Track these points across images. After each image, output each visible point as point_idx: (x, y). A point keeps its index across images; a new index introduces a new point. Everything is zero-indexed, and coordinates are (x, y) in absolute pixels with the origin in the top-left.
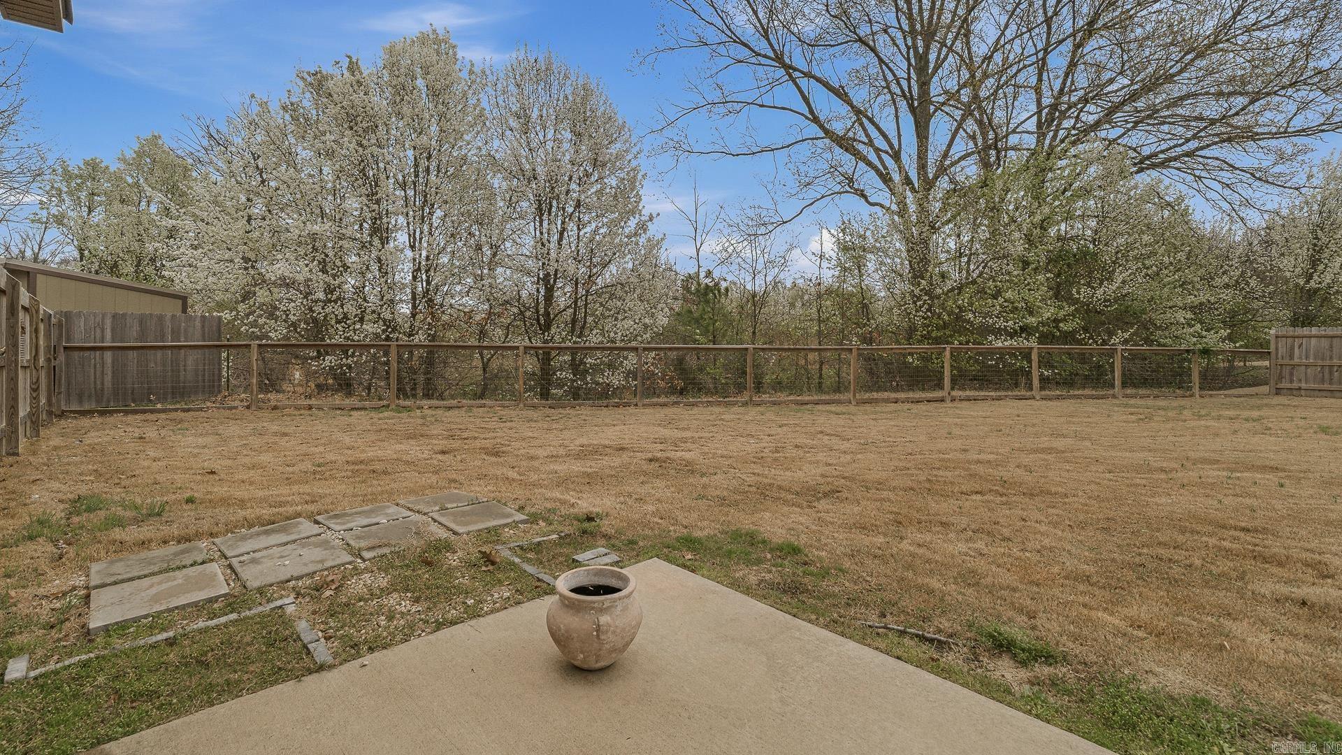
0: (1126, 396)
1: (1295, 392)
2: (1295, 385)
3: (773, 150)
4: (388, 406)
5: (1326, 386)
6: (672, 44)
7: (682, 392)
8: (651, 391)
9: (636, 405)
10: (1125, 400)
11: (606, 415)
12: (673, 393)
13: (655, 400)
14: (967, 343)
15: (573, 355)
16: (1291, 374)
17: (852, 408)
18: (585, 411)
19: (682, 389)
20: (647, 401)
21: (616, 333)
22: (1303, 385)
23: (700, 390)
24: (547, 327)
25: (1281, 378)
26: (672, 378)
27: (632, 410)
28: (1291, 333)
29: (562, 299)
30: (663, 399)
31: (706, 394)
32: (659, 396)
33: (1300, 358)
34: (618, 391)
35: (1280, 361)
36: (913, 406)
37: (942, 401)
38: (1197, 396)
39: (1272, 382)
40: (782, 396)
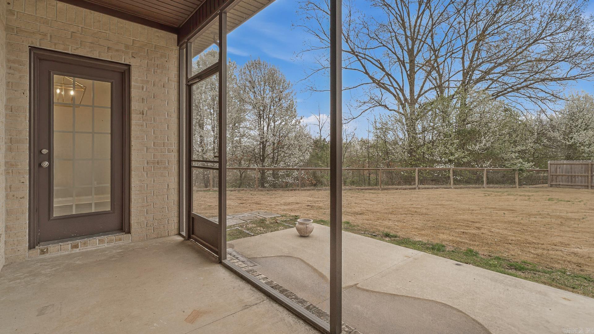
0: (489, 187)
1: (558, 186)
2: (558, 183)
3: (350, 89)
4: (210, 190)
5: (570, 184)
6: (308, 49)
7: (315, 185)
8: (303, 185)
9: (299, 190)
10: (488, 189)
11: (288, 193)
12: (312, 186)
13: (305, 188)
14: (426, 167)
15: (273, 171)
16: (556, 179)
17: (380, 191)
18: (280, 192)
19: (315, 184)
20: (302, 189)
21: (290, 163)
22: (561, 183)
23: (322, 184)
24: (263, 161)
25: (552, 181)
26: (311, 180)
27: (297, 192)
28: (556, 163)
29: (269, 150)
30: (308, 188)
31: (324, 186)
32: (306, 187)
33: (560, 173)
34: (291, 185)
35: (552, 174)
36: (403, 191)
37: (415, 189)
38: (518, 188)
39: (549, 182)
40: (354, 187)
